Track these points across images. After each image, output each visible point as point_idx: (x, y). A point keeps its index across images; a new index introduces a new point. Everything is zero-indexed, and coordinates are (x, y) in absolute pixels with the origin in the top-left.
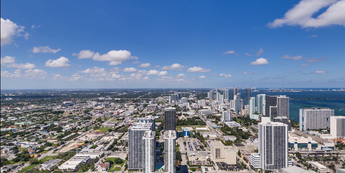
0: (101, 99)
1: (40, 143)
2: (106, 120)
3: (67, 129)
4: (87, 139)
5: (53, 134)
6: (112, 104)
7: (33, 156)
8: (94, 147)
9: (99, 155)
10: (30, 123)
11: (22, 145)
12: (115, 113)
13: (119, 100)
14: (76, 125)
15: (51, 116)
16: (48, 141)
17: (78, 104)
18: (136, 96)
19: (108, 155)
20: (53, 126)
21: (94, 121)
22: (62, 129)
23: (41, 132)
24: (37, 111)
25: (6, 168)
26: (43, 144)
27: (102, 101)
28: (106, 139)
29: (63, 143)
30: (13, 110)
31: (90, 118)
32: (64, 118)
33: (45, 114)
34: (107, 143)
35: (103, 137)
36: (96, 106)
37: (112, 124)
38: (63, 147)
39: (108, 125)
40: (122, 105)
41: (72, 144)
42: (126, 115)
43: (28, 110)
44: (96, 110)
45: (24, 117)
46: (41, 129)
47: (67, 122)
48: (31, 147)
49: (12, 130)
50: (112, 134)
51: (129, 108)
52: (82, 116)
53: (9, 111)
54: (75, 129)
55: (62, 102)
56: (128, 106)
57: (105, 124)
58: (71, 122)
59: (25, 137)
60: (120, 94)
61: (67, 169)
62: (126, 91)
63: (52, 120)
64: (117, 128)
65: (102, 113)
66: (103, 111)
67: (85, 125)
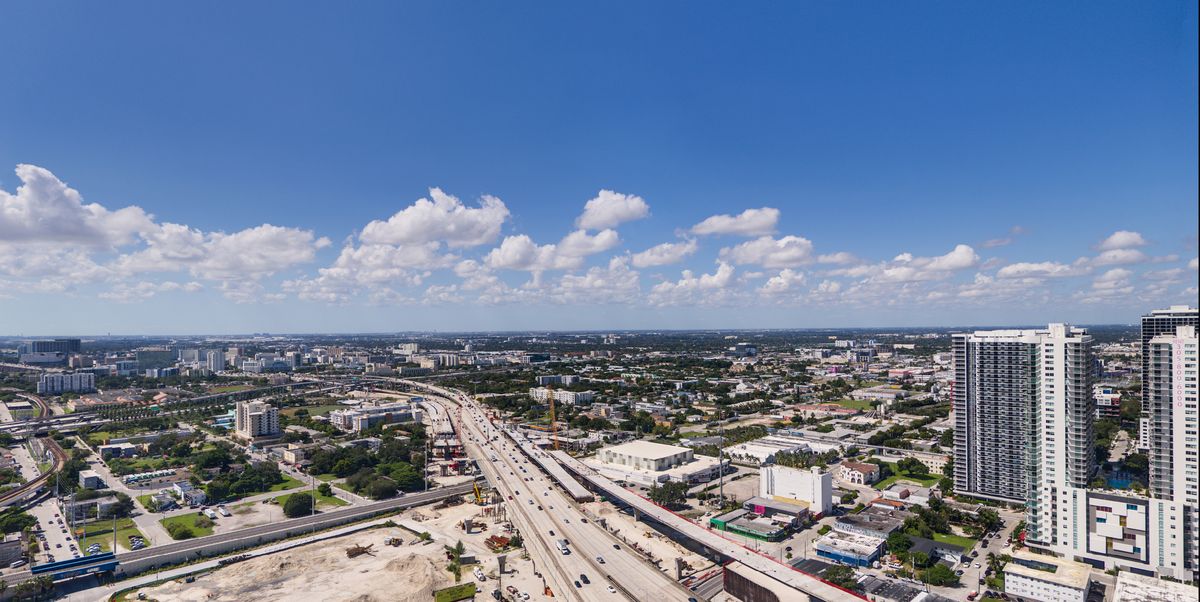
0: (841, 344)
1: (677, 408)
2: (860, 385)
3: (742, 392)
5: (704, 398)
6: (884, 356)
7: (662, 424)
10: (651, 376)
11: (638, 407)
13: (911, 350)
14: (766, 387)
15: (700, 370)
16: (695, 407)
17: (770, 354)
20: (704, 383)
21: (820, 384)
22: (729, 391)
23: (678, 392)
25: (607, 432)
26: (683, 411)
29: (731, 416)
31: (809, 380)
32: (732, 375)
33: (686, 366)
34: (864, 428)
35: (855, 418)
36: (826, 355)
37: (884, 395)
38: (730, 423)
40: (924, 358)
41: (755, 422)
44: (825, 365)
45: (642, 368)
46: (678, 388)
47: (740, 381)
48: (657, 412)
49: (616, 383)
50: (886, 413)
52: (783, 374)
54: (762, 393)
56: (947, 362)
57: (858, 394)
59: (644, 396)
60: (913, 338)
61: (743, 456)
63: (701, 376)
64: (907, 405)
65: (846, 372)
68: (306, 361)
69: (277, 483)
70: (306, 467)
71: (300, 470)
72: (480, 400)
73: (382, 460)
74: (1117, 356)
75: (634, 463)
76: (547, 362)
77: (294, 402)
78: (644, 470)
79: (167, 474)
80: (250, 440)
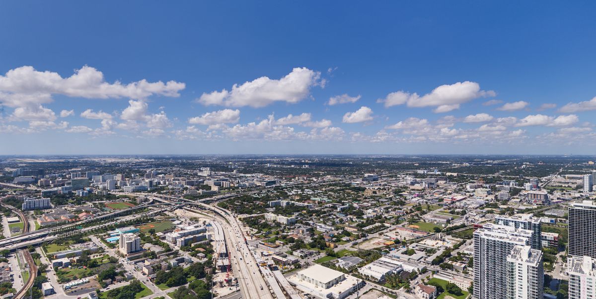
0: (420, 172)
1: (337, 229)
2: (429, 209)
3: (370, 215)
4: (399, 237)
5: (351, 219)
6: (441, 183)
7: (330, 245)
8: (410, 253)
9: (418, 269)
10: (326, 199)
11: (318, 227)
12: (447, 199)
13: (455, 177)
14: (382, 211)
15: (350, 193)
16: (346, 228)
17: (385, 179)
18: (492, 170)
19: (434, 273)
20: (351, 207)
21: (409, 208)
22: (363, 214)
23: (338, 215)
24: (334, 185)
25: (302, 252)
26: (340, 231)
27: (423, 176)
28: (430, 243)
29: (364, 236)
30: (309, 180)
31: (403, 204)
32: (366, 198)
33: (343, 190)
34: (432, 251)
35: (425, 240)
36: (412, 184)
37: (440, 220)
38: (364, 241)
39: (433, 219)
40: (462, 185)
41: (376, 241)
42: (470, 206)
43: (324, 182)
44: (412, 191)
45: (321, 191)
46: (338, 211)
47: (370, 205)
48: (328, 232)
49: (308, 206)
50: (441, 238)
51: (474, 193)
52: (391, 199)
53: (306, 182)
54: (380, 217)
55: (363, 174)
56: (473, 190)
57: (428, 217)
58: (375, 206)
59: (321, 217)
60: (457, 166)
61: (370, 276)
62: (469, 159)
63: (350, 199)
64: (452, 229)
65: (422, 197)
66: (424, 193)
67: (396, 214)
68: (155, 184)
69: (139, 292)
70: (153, 279)
71: (151, 280)
72: (240, 219)
73: (191, 273)
74: (559, 186)
75: (315, 283)
76: (274, 185)
77: (148, 220)
78: (320, 288)
79: (86, 283)
80: (126, 255)
